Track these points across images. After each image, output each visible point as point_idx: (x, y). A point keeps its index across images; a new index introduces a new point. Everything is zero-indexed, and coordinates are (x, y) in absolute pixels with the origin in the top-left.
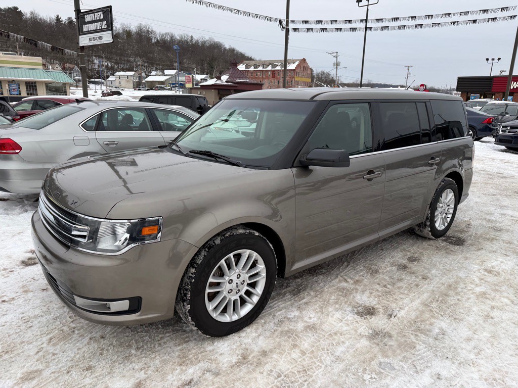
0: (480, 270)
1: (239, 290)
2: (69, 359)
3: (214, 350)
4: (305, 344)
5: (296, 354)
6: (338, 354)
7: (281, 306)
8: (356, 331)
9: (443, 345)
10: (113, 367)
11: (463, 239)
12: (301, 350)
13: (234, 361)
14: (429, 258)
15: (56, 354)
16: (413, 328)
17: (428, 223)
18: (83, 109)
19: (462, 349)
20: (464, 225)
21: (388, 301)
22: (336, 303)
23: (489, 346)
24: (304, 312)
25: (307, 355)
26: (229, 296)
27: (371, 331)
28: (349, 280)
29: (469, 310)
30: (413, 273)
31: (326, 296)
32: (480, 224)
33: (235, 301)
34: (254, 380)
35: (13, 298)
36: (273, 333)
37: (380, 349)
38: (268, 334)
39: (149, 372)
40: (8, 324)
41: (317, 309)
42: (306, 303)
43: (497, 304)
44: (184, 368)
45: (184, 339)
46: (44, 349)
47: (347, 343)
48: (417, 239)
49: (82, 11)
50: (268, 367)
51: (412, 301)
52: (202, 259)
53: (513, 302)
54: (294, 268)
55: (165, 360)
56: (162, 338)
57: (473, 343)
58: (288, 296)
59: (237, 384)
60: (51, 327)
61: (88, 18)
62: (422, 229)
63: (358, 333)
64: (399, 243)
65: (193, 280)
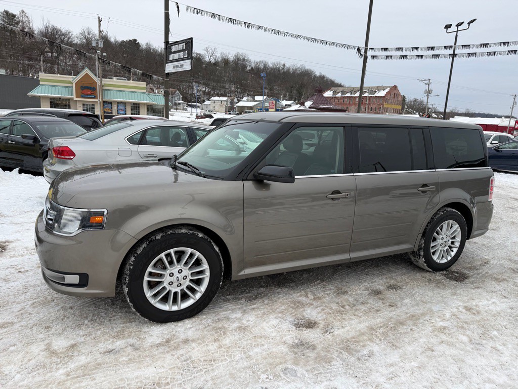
0: (460, 306)
1: (181, 284)
2: (38, 319)
3: (148, 331)
4: (227, 341)
5: (213, 347)
6: (250, 354)
7: (230, 308)
8: (282, 338)
9: (361, 365)
10: (65, 330)
11: (468, 276)
12: (220, 345)
13: (158, 342)
14: (411, 288)
15: (32, 314)
16: (341, 346)
17: (422, 254)
18: (131, 125)
19: (377, 372)
20: (480, 263)
21: (335, 319)
22: (282, 312)
23: (408, 374)
24: (246, 315)
25: (223, 349)
26: (168, 288)
27: (296, 341)
28: (309, 296)
29: (416, 340)
30: (383, 299)
31: (276, 305)
32: (500, 264)
33: (176, 293)
34: (163, 359)
35: (27, 271)
36: (206, 327)
37: (295, 357)
38: (201, 327)
39: (88, 338)
40: (13, 288)
41: (259, 314)
42: (253, 309)
43: (451, 340)
44: (115, 340)
45: (130, 319)
46: (26, 309)
47: (266, 346)
48: (414, 269)
49: (170, 43)
50: (181, 352)
51: (360, 322)
52: (142, 249)
53: (471, 341)
54: (242, 273)
55: (105, 332)
56: (114, 316)
57: (392, 369)
58: (243, 301)
59: (147, 359)
60: (40, 294)
61: (174, 49)
62: (417, 259)
63: (282, 341)
64: (389, 271)
65: (132, 267)
